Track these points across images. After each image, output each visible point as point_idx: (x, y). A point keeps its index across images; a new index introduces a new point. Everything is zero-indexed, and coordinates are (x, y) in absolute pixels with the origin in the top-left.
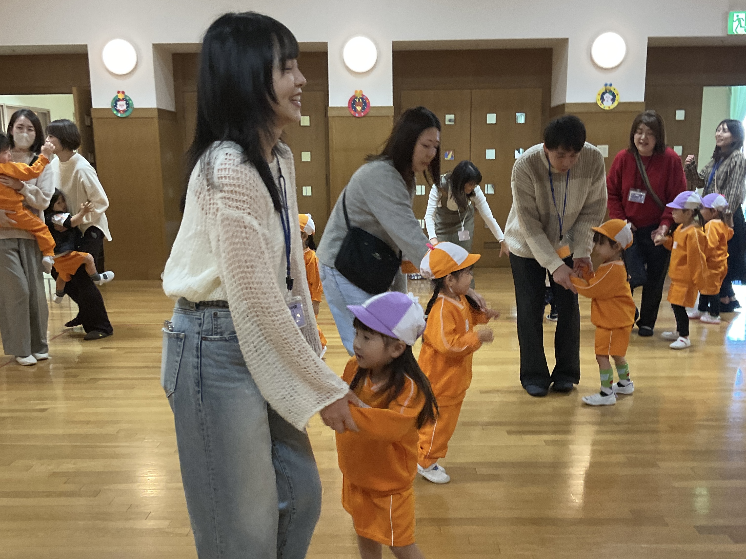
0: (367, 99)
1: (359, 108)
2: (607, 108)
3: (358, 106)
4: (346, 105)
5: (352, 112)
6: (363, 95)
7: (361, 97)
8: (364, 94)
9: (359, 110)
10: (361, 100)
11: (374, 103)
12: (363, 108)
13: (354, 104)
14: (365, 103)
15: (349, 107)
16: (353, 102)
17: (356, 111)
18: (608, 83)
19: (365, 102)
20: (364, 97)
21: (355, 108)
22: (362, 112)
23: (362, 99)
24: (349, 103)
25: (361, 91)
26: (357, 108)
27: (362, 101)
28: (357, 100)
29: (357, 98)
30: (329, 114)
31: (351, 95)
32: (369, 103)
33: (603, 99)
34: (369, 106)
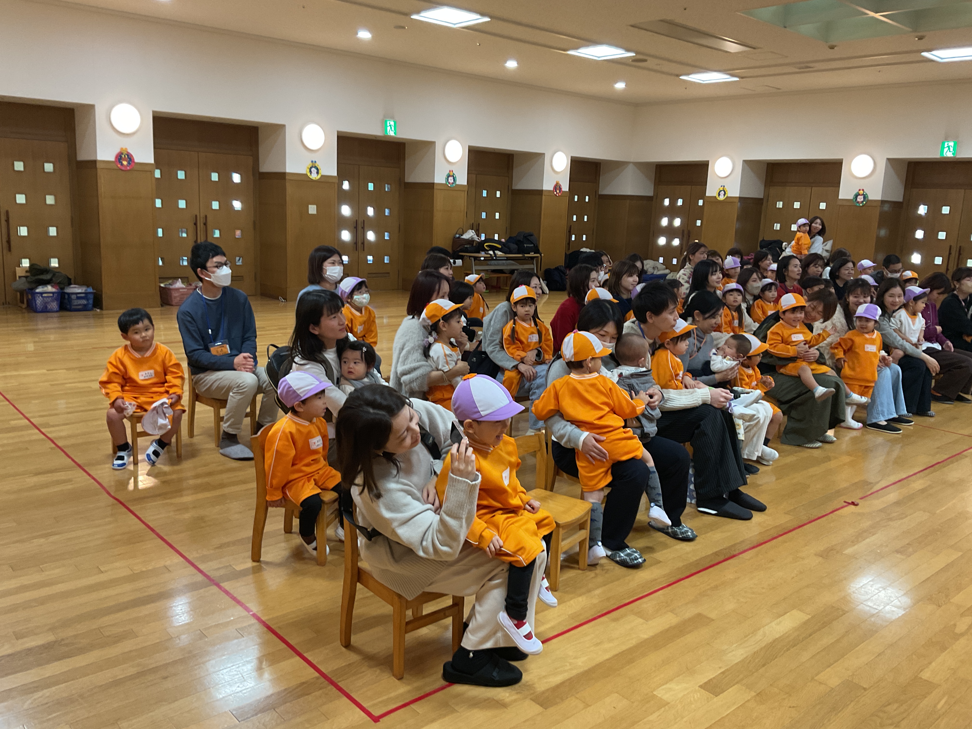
0: (132, 155)
1: (125, 163)
2: (314, 179)
3: (124, 161)
5: (119, 166)
6: (128, 152)
7: (126, 153)
8: (128, 151)
10: (126, 156)
11: (138, 159)
12: (129, 163)
13: (121, 159)
15: (116, 161)
16: (119, 157)
17: (122, 164)
18: (314, 161)
19: (130, 158)
22: (129, 166)
23: (128, 155)
24: (116, 157)
25: (126, 149)
27: (128, 157)
28: (123, 156)
29: (122, 154)
30: (98, 165)
31: (117, 151)
32: (134, 159)
33: (311, 172)
34: (134, 162)
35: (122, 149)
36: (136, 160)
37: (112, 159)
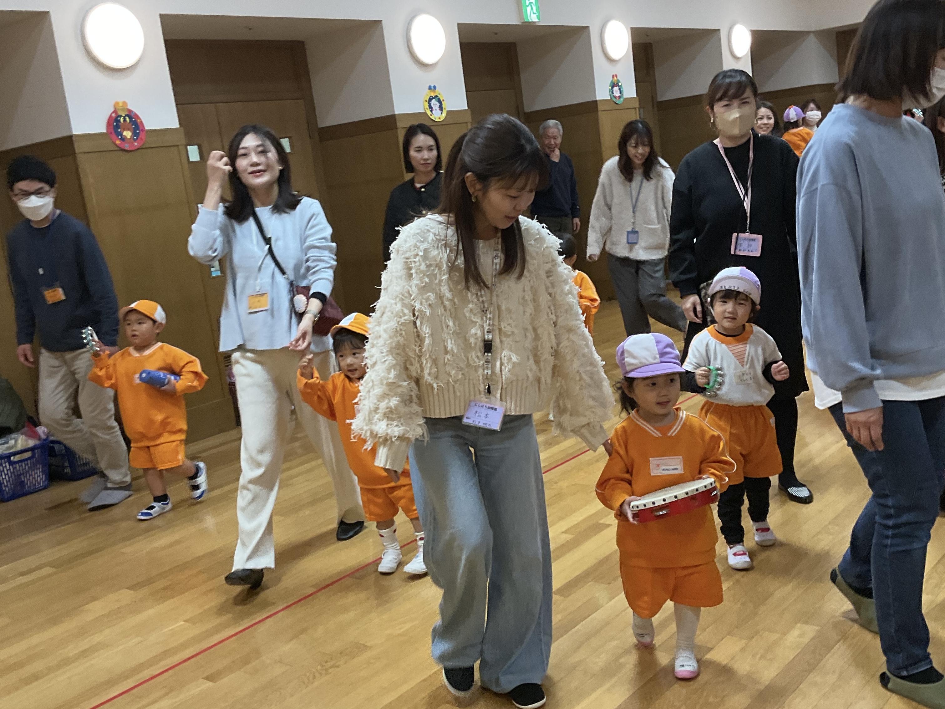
0: (137, 117)
1: (128, 134)
2: (437, 120)
3: (124, 130)
4: (104, 130)
5: (118, 142)
6: (130, 111)
7: (126, 113)
8: (130, 107)
9: (129, 137)
10: (128, 119)
11: (149, 124)
12: (135, 134)
13: (118, 127)
14: (135, 123)
15: (109, 132)
16: (114, 123)
17: (123, 139)
20: (132, 115)
21: (121, 134)
22: (135, 140)
23: (131, 118)
24: (109, 124)
25: (125, 103)
26: (125, 133)
27: (131, 120)
28: (122, 120)
29: (120, 116)
30: (79, 147)
31: (108, 111)
32: (142, 123)
33: (430, 107)
34: (143, 130)
35: (117, 103)
36: (148, 126)
37: (102, 129)
